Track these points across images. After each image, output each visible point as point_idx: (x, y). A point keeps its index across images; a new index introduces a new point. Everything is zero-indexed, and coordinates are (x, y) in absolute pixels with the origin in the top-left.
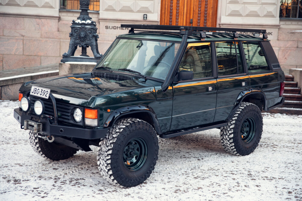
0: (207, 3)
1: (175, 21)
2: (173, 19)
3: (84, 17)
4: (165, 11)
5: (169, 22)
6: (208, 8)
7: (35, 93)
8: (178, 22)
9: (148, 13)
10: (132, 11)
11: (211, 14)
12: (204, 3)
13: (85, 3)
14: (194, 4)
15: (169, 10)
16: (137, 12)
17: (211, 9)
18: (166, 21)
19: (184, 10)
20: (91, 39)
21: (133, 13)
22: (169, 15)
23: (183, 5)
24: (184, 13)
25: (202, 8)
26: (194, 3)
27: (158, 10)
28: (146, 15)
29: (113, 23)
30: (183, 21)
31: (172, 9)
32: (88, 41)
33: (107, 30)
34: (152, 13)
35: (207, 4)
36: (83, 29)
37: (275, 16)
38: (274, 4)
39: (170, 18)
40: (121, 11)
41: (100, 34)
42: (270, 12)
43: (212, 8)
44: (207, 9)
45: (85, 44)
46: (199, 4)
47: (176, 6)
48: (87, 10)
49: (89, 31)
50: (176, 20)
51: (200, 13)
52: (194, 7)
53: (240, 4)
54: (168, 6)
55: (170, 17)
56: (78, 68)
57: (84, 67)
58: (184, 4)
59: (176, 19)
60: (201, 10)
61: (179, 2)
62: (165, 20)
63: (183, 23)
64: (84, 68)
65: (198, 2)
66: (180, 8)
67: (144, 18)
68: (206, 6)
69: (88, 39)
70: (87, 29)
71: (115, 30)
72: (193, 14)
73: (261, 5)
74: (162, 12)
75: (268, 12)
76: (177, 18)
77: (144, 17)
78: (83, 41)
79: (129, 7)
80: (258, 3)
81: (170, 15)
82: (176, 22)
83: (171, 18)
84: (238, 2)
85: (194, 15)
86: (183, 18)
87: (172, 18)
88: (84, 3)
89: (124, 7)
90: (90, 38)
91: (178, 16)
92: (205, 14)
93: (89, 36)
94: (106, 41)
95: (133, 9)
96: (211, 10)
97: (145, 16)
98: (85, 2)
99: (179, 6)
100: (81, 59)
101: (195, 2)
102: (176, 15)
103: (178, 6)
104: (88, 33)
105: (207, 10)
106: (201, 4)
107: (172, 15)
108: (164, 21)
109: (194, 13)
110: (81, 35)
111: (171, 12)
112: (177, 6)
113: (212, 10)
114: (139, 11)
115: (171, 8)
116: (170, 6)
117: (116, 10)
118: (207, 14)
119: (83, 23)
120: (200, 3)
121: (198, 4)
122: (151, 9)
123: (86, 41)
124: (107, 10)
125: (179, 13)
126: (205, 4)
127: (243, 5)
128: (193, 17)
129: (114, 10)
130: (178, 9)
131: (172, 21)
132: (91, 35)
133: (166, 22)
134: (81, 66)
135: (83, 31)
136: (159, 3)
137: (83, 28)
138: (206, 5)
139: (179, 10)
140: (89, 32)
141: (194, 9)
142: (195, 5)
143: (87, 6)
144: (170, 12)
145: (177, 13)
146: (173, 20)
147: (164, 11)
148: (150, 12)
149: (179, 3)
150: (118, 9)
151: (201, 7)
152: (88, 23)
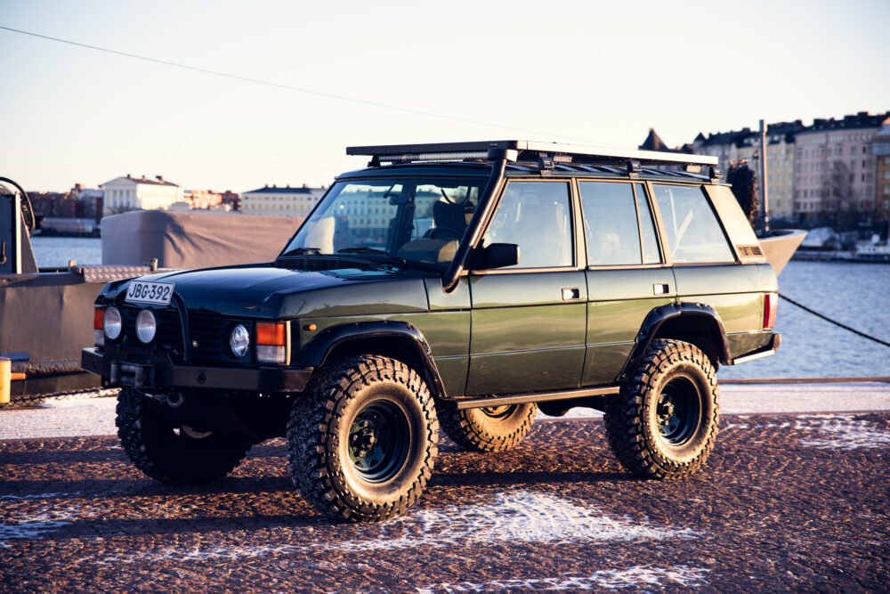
7: (136, 296)
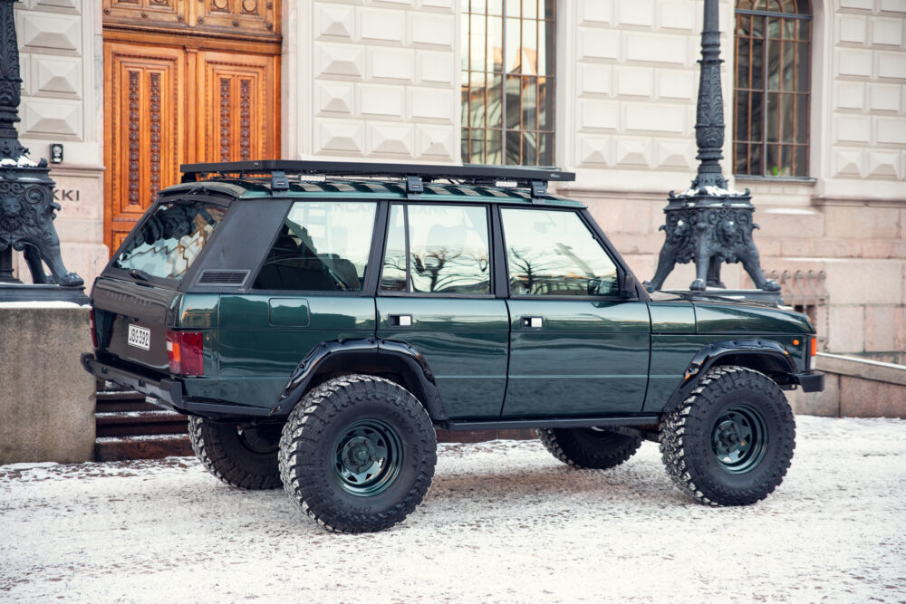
0: (246, 114)
1: (149, 169)
2: (141, 160)
3: (8, 145)
4: (113, 134)
5: (128, 171)
6: (252, 129)
8: (159, 171)
9: (66, 140)
11: (263, 148)
12: (239, 114)
13: (10, 97)
14: (207, 115)
15: (128, 132)
17: (260, 132)
18: (118, 168)
19: (175, 134)
20: (42, 219)
22: (128, 148)
23: (172, 118)
24: (175, 144)
25: (232, 128)
26: (207, 110)
27: (96, 132)
28: (61, 146)
31: (138, 130)
32: (31, 229)
34: (78, 140)
35: (248, 117)
36: (12, 186)
37: (452, 157)
38: (446, 122)
39: (131, 160)
42: (440, 145)
43: (263, 128)
44: (249, 133)
45: (19, 237)
46: (222, 116)
47: (149, 119)
48: (11, 122)
49: (34, 195)
50: (152, 166)
51: (228, 145)
52: (206, 125)
53: (352, 118)
54: (124, 119)
55: (130, 156)
56: (9, 323)
57: (28, 318)
58: (176, 115)
59: (152, 161)
60: (229, 135)
61: (160, 107)
62: (114, 164)
64: (30, 321)
65: (219, 109)
66: (163, 127)
67: (53, 157)
68: (244, 120)
69: (31, 222)
70: (26, 186)
72: (206, 145)
73: (411, 125)
75: (432, 143)
76: (156, 158)
77: (53, 154)
78: (11, 230)
80: (403, 117)
81: (131, 150)
82: (152, 171)
83: (134, 157)
84: (348, 113)
85: (210, 149)
87: (138, 160)
88: (3, 99)
90: (38, 216)
91: (159, 152)
92: (242, 146)
93: (33, 209)
96: (260, 136)
97: (57, 148)
98: (10, 94)
99: (159, 121)
100: (10, 293)
101: (210, 108)
102: (149, 149)
103: (155, 121)
104: (31, 201)
105: (249, 136)
106: (228, 115)
107: (138, 150)
108: (113, 169)
109: (210, 143)
110: (6, 209)
111: (134, 140)
112: (152, 121)
113: (265, 136)
115: (134, 127)
116: (128, 119)
118: (249, 146)
119: (10, 166)
120: (226, 112)
121: (219, 114)
122: (75, 127)
123: (24, 227)
125: (159, 141)
126: (242, 117)
127: (362, 122)
128: (206, 155)
130: (156, 128)
131: (137, 170)
132: (39, 208)
133: (118, 172)
134: (18, 316)
135: (13, 194)
136: (97, 110)
137: (11, 182)
138: (245, 117)
139: (159, 131)
140: (35, 198)
141: (207, 130)
142: (210, 118)
143: (10, 109)
144: (131, 139)
145: (152, 141)
146: (141, 166)
147: (110, 137)
148: (72, 137)
149: (159, 111)
151: (228, 125)
152: (28, 166)
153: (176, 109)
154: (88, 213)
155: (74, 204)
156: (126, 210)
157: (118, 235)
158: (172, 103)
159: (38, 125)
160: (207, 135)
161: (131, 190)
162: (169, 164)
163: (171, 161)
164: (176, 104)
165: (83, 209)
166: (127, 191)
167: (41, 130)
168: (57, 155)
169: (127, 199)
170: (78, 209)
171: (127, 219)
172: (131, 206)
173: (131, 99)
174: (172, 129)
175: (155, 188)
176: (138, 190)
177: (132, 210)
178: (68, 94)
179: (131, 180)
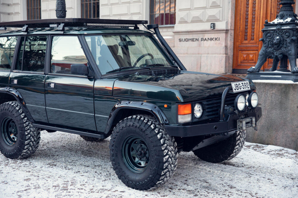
5: (244, 29)
8: (254, 29)
9: (216, 21)
10: (201, 21)
14: (271, 6)
15: (245, 16)
16: (206, 22)
19: (260, 14)
21: (203, 23)
24: (260, 18)
26: (271, 4)
27: (228, 18)
28: (214, 24)
29: (186, 35)
30: (259, 27)
31: (248, 15)
33: (181, 42)
34: (221, 21)
39: (245, 25)
40: (193, 22)
41: (175, 48)
47: (252, 10)
50: (252, 27)
52: (271, 9)
55: (245, 24)
61: (255, 5)
62: (240, 27)
63: (259, 29)
66: (256, 12)
67: (211, 27)
71: (187, 42)
74: (237, 19)
76: (253, 24)
79: (198, 17)
81: (246, 22)
82: (252, 29)
83: (246, 24)
86: (259, 23)
87: (247, 25)
89: (194, 17)
91: (254, 22)
94: (179, 54)
95: (202, 19)
97: (212, 24)
101: (273, 3)
102: (251, 21)
103: (254, 11)
107: (248, 22)
108: (240, 29)
109: (272, 15)
111: (247, 19)
114: (208, 21)
116: (245, 11)
117: (188, 21)
121: (276, 5)
122: (219, 17)
124: (180, 22)
125: (255, 18)
129: (186, 22)
130: (254, 13)
131: (247, 29)
136: (229, 10)
139: (255, 14)
141: (271, 11)
142: (273, 6)
144: (246, 18)
145: (252, 18)
146: (248, 27)
147: (239, 18)
148: (218, 20)
149: (255, 7)
150: (189, 20)
153: (261, 5)
154: (222, 45)
155: (218, 42)
156: (243, 43)
157: (240, 51)
158: (260, 3)
159: (208, 18)
160: (271, 13)
161: (245, 36)
162: (257, 25)
163: (258, 24)
164: (261, 4)
165: (221, 43)
166: (244, 36)
167: (210, 19)
168: (212, 26)
169: (244, 39)
170: (219, 43)
171: (243, 46)
172: (245, 41)
173: (247, 4)
174: (259, 12)
175: (253, 34)
176: (247, 36)
177: (245, 42)
178: (218, 6)
179: (245, 32)
